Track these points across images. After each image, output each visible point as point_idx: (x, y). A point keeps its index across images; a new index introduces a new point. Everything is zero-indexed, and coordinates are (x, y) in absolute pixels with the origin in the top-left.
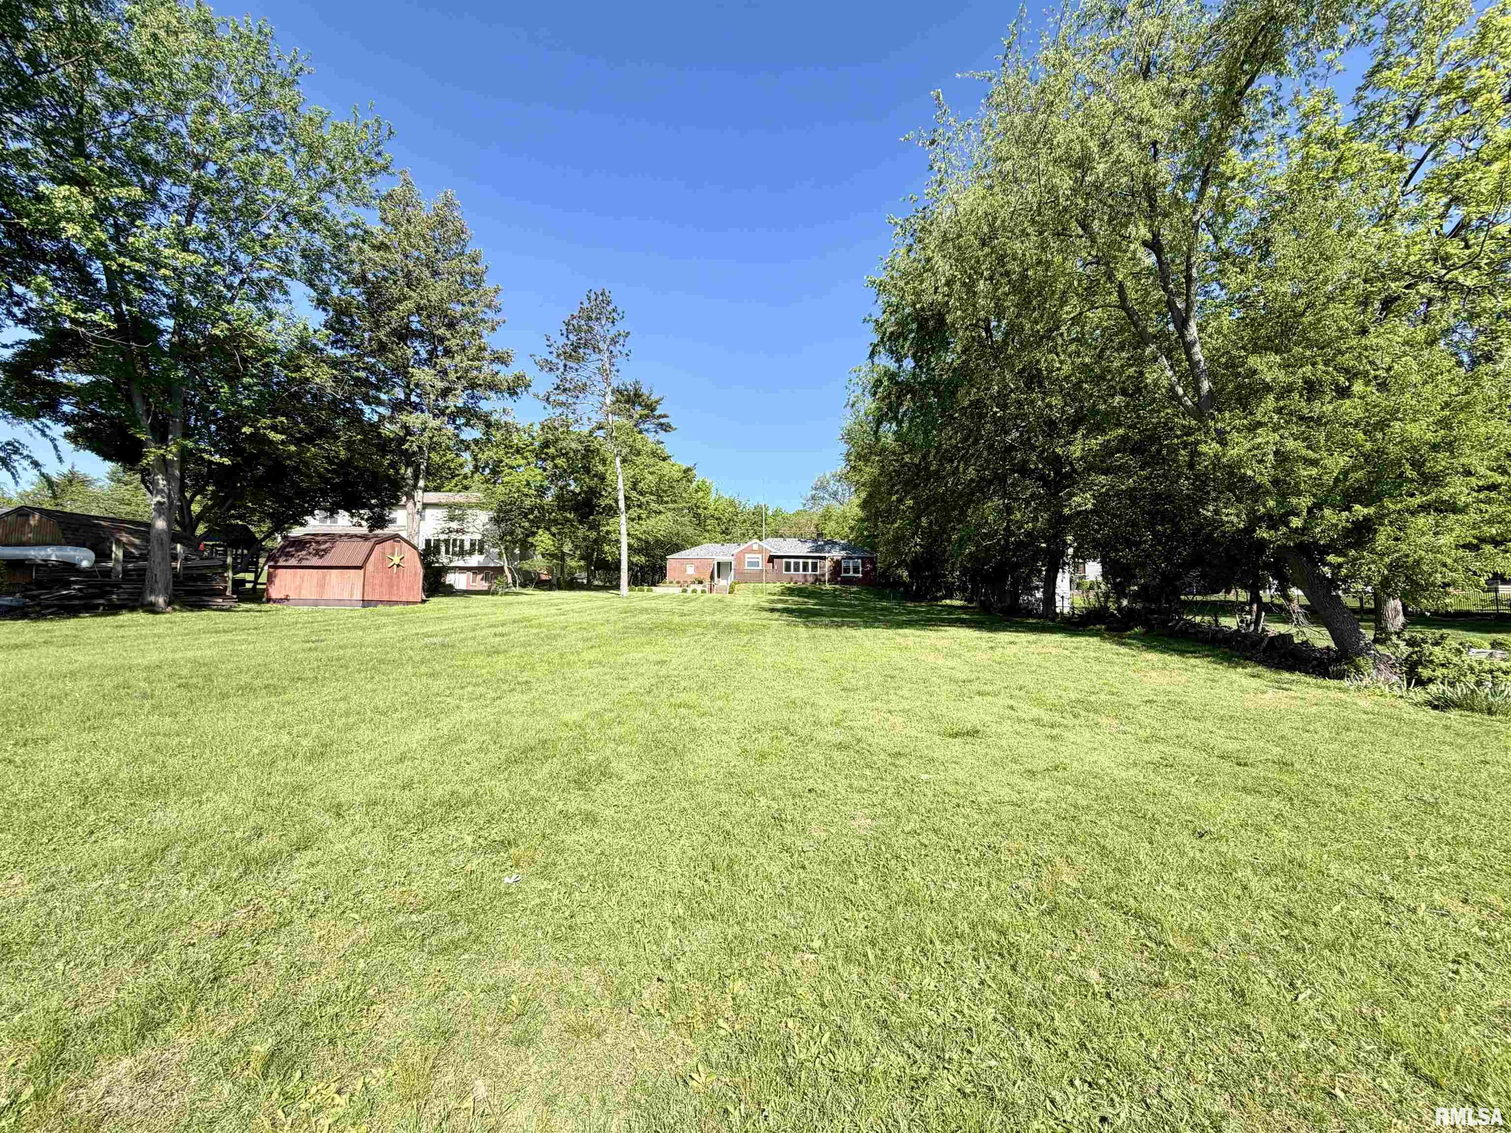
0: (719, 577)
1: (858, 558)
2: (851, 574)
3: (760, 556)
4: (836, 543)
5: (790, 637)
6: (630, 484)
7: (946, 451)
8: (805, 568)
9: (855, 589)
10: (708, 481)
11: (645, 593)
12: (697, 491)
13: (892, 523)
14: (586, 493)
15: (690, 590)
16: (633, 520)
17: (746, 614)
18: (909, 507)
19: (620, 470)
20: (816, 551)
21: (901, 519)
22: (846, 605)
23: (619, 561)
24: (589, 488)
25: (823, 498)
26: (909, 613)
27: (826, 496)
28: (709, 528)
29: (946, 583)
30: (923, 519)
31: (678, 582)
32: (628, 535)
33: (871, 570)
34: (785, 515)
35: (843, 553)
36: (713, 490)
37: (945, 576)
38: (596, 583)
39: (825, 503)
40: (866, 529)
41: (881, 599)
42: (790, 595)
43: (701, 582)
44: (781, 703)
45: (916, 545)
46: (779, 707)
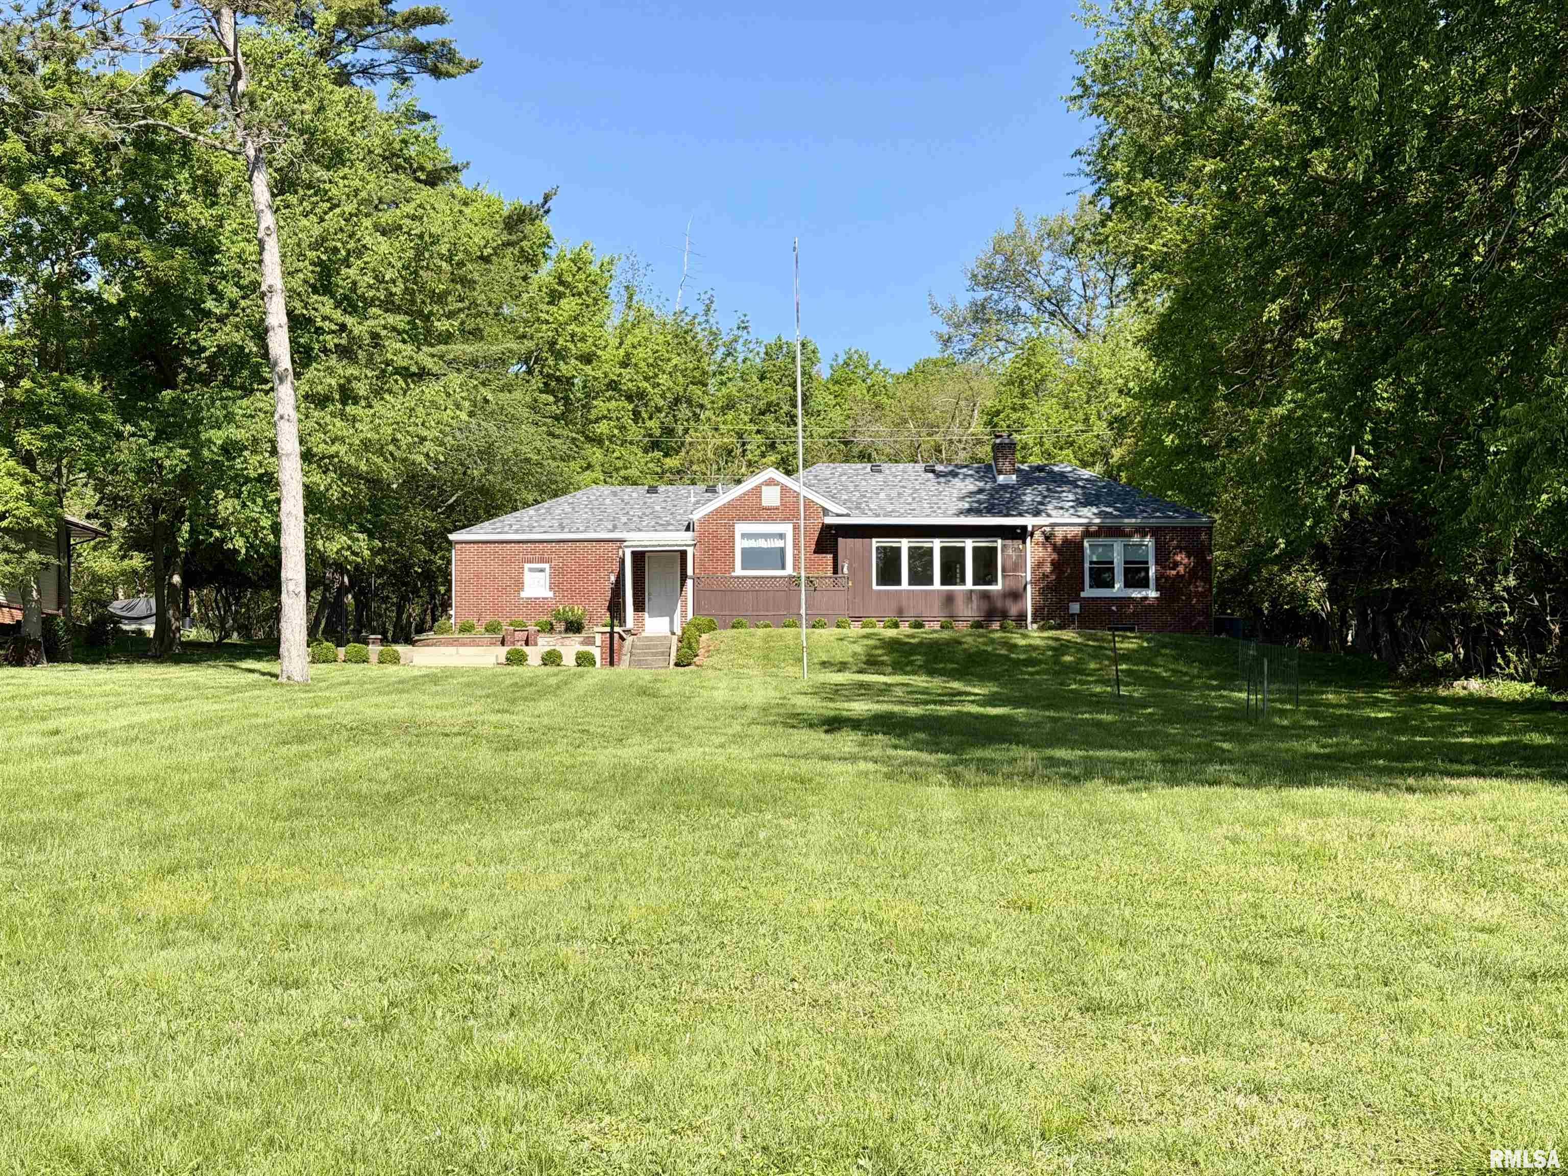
0: (639, 606)
1: (1142, 531)
2: (1118, 589)
3: (787, 528)
4: (1061, 479)
5: (896, 820)
6: (308, 272)
7: (1467, 131)
8: (952, 573)
9: (1129, 643)
10: (596, 259)
11: (373, 670)
12: (554, 297)
13: (1267, 402)
14: (144, 303)
15: (534, 654)
16: (320, 401)
17: (738, 738)
18: (1327, 344)
19: (268, 220)
20: (991, 510)
21: (1298, 385)
22: (1098, 703)
23: (276, 554)
24: (160, 287)
25: (1015, 315)
26: (1332, 726)
27: (1026, 307)
28: (602, 428)
29: (1465, 617)
30: (1381, 387)
31: (492, 628)
32: (307, 456)
33: (1193, 573)
34: (878, 377)
35: (1089, 515)
36: (615, 291)
37: (1460, 592)
38: (191, 634)
39: (1021, 332)
40: (1171, 425)
41: (1228, 680)
42: (898, 667)
43: (574, 627)
44: (866, 1063)
45: (1355, 479)
46: (857, 1073)
